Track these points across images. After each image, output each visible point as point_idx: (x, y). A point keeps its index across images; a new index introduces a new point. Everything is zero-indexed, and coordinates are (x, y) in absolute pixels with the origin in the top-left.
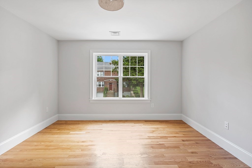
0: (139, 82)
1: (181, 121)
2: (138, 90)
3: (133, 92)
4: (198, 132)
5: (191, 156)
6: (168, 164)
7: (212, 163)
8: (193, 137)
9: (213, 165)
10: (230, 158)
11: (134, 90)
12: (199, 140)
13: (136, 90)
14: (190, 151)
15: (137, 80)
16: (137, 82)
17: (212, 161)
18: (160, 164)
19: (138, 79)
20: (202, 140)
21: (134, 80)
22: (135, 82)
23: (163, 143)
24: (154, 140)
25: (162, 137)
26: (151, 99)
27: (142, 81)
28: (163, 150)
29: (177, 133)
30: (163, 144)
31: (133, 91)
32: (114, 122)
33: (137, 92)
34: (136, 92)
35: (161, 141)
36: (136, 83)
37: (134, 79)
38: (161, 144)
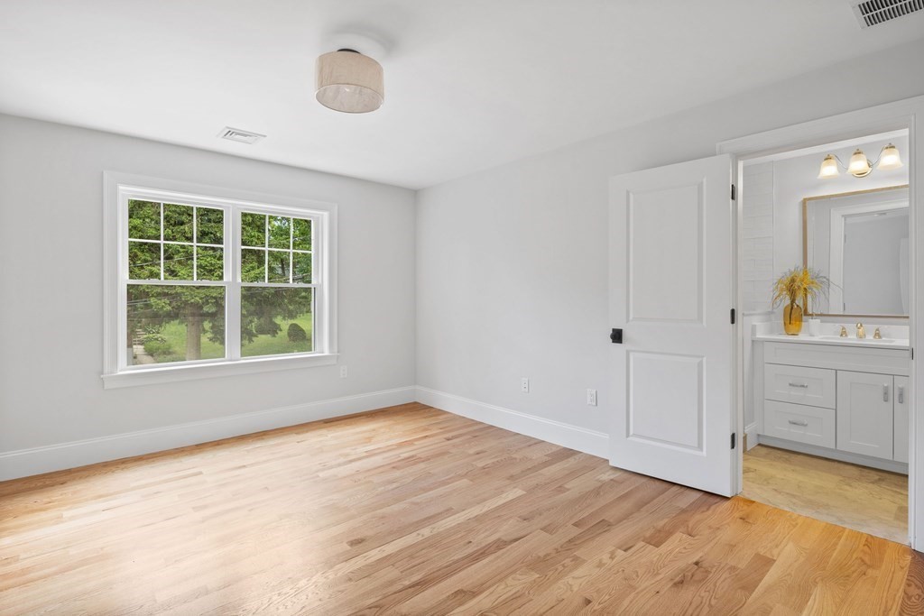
0: (186, 303)
1: (415, 403)
2: (166, 337)
3: (142, 347)
4: (464, 417)
5: (479, 459)
6: (449, 483)
7: (516, 459)
8: (460, 428)
9: (518, 461)
10: (536, 444)
11: (149, 340)
12: (475, 431)
13: (157, 339)
14: (472, 451)
15: (177, 293)
16: (174, 304)
17: (514, 456)
18: (436, 488)
19: (179, 290)
20: (481, 430)
21: (158, 295)
22: (164, 305)
23: (411, 454)
24: (386, 455)
25: (400, 445)
26: (338, 352)
27: (197, 298)
28: (422, 465)
29: (425, 430)
30: (413, 456)
31: (142, 343)
32: (218, 445)
33: (161, 345)
34: (158, 349)
35: (405, 453)
36: (169, 308)
37: (159, 290)
38: (408, 458)
